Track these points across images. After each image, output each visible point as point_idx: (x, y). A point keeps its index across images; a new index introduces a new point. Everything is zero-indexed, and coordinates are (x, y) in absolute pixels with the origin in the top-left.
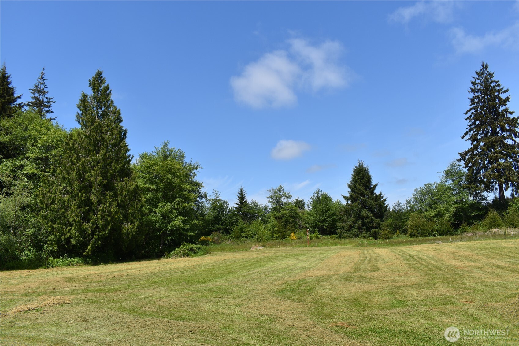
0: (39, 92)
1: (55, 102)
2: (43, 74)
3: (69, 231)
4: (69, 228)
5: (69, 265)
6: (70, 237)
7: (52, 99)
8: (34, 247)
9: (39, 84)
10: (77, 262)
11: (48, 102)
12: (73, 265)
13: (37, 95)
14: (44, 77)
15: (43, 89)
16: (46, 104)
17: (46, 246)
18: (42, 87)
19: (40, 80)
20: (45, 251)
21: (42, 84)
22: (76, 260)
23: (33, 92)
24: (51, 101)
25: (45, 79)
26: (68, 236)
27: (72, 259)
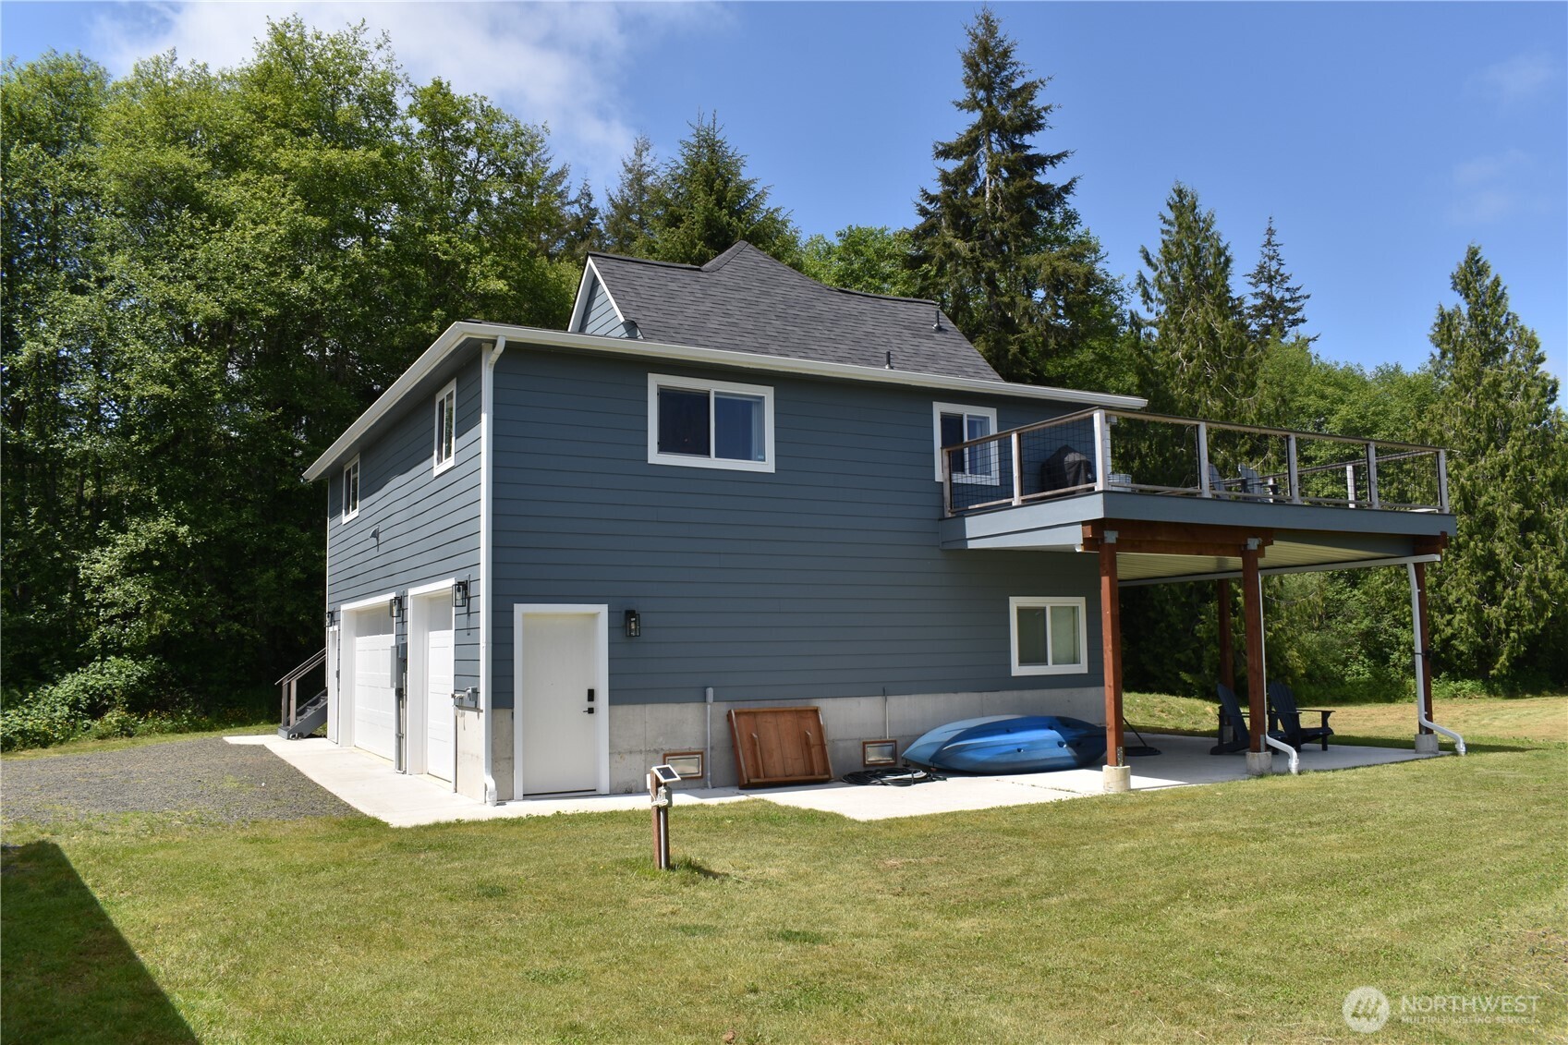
0: (1270, 279)
1: (1308, 297)
2: (1271, 232)
3: (1449, 623)
4: (1448, 617)
5: (1455, 696)
6: (1453, 636)
7: (1298, 289)
8: (1370, 655)
9: (1267, 259)
10: (1472, 690)
11: (1292, 300)
12: (1465, 696)
13: (1264, 287)
14: (1275, 239)
15: (1277, 271)
16: (1290, 305)
17: (1397, 654)
18: (1274, 266)
19: (1266, 251)
20: (1394, 666)
21: (1271, 258)
22: (1468, 685)
23: (1253, 280)
24: (1297, 295)
25: (1277, 245)
26: (1449, 634)
27: (1458, 685)
